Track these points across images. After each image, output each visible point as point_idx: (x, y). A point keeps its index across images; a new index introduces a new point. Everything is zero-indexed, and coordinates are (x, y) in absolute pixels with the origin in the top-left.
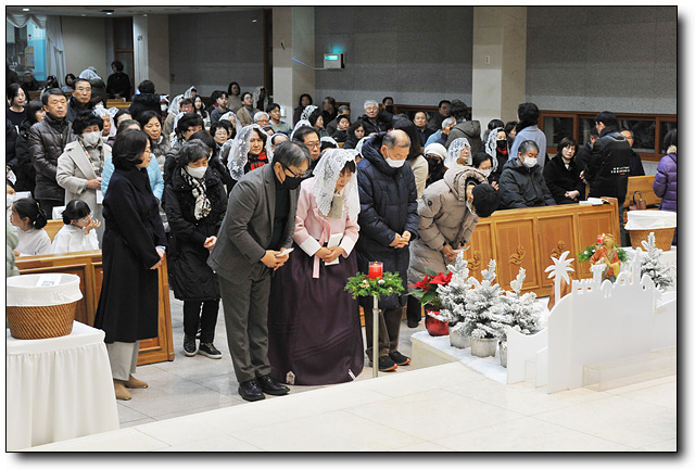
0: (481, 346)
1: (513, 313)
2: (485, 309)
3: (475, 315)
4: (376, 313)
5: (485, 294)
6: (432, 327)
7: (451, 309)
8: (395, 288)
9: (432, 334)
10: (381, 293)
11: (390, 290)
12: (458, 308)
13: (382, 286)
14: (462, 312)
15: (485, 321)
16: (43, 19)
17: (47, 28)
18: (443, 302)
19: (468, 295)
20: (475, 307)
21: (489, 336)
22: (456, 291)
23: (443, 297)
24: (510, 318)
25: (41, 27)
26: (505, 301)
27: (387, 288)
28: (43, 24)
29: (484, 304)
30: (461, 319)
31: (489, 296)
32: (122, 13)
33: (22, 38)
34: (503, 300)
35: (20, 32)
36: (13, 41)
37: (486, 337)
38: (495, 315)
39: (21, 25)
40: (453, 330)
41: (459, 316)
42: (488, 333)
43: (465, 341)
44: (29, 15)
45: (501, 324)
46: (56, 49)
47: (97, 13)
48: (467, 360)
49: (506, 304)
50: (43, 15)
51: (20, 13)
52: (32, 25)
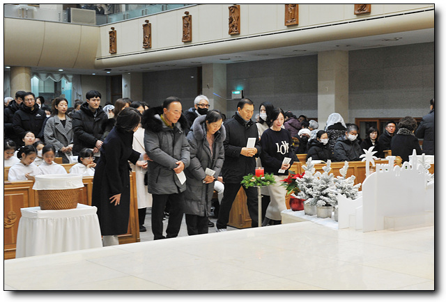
0: (323, 211)
2: (324, 189)
3: (319, 192)
5: (325, 180)
6: (294, 206)
7: (305, 192)
9: (294, 210)
12: (308, 191)
14: (311, 193)
15: (326, 195)
16: (70, 77)
17: (73, 81)
18: (300, 188)
19: (315, 180)
20: (318, 188)
21: (328, 205)
22: (308, 181)
23: (300, 185)
24: (340, 190)
25: (69, 81)
26: (337, 181)
28: (71, 80)
29: (324, 186)
30: (311, 196)
31: (327, 181)
32: (116, 71)
33: (58, 89)
34: (335, 181)
35: (57, 85)
36: (53, 92)
37: (326, 205)
38: (331, 190)
39: (57, 80)
40: (306, 202)
41: (309, 194)
42: (327, 203)
43: (314, 211)
44: (62, 75)
45: (334, 195)
46: (77, 94)
47: (101, 72)
48: (314, 220)
49: (337, 183)
50: (70, 74)
51: (57, 72)
52: (64, 80)
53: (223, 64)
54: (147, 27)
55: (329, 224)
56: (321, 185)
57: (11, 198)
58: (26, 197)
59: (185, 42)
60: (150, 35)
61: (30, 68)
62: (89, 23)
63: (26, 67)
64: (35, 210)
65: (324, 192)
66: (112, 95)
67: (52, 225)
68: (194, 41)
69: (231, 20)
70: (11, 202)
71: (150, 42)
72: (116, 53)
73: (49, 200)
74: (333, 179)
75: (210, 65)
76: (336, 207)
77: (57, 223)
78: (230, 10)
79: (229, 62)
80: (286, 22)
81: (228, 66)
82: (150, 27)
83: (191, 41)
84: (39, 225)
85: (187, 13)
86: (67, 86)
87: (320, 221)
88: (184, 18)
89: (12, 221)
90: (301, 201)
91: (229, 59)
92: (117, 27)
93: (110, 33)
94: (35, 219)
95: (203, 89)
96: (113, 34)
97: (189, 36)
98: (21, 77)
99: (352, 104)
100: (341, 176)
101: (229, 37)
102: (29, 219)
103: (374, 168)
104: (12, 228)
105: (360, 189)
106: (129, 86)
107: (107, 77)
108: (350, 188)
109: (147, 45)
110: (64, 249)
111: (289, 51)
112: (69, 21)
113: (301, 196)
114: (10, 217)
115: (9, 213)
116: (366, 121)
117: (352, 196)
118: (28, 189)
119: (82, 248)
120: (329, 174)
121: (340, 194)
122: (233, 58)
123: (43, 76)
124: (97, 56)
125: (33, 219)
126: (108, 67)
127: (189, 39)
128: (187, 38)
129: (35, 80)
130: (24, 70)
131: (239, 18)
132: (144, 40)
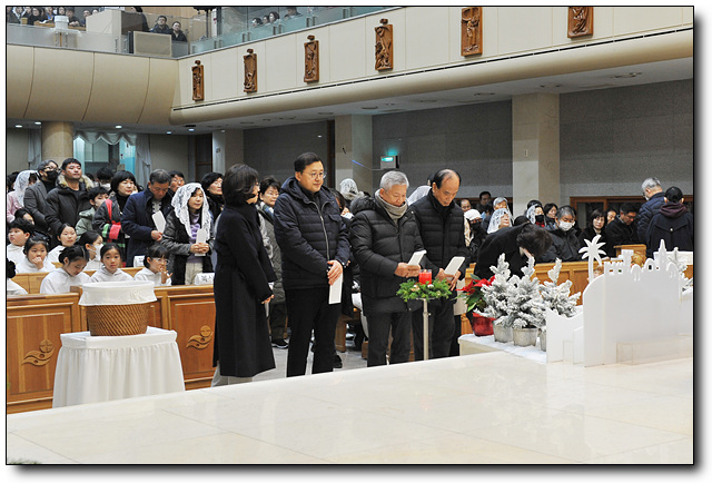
0: (523, 336)
1: (551, 300)
2: (524, 301)
3: (516, 307)
4: (426, 316)
5: (525, 287)
6: (478, 328)
7: (494, 306)
8: (443, 291)
9: (478, 335)
10: (430, 296)
11: (439, 293)
12: (500, 304)
13: (431, 289)
14: (504, 307)
15: (527, 311)
16: (133, 138)
17: (137, 144)
18: (487, 300)
19: (511, 288)
20: (516, 299)
21: (530, 326)
22: (499, 289)
23: (487, 297)
24: (548, 303)
26: (544, 289)
27: (435, 291)
28: (134, 142)
29: (524, 297)
30: (504, 313)
31: (529, 290)
32: (202, 128)
33: (114, 157)
34: (541, 290)
35: (113, 150)
36: (107, 160)
37: (527, 327)
38: (535, 303)
39: (113, 143)
40: (496, 322)
41: (501, 310)
42: (529, 322)
43: (509, 335)
44: (121, 134)
45: (540, 311)
46: (144, 164)
47: (181, 129)
48: (510, 349)
49: (544, 293)
50: (133, 133)
51: (114, 130)
52: (123, 142)
53: (366, 116)
54: (250, 59)
55: (532, 355)
56: (519, 296)
57: (45, 321)
58: (67, 318)
59: (308, 82)
60: (255, 72)
61: (72, 124)
62: (161, 54)
63: (65, 123)
64: (83, 336)
65: (525, 306)
66: (197, 165)
67: (108, 359)
68: (323, 80)
69: (379, 47)
70: (45, 325)
71: (255, 82)
72: (203, 99)
73: (102, 321)
74: (537, 286)
75: (347, 117)
76: (543, 328)
77: (116, 356)
78: (378, 33)
79: (375, 112)
80: (463, 50)
81: (375, 118)
82: (255, 60)
83: (317, 81)
84: (89, 359)
85: (311, 38)
86: (128, 151)
87: (519, 351)
88: (306, 45)
89: (47, 356)
90: (488, 321)
91: (377, 108)
92: (204, 60)
93: (194, 69)
94: (82, 350)
95: (336, 155)
96: (198, 71)
97: (314, 72)
98: (58, 138)
99: (565, 176)
100: (550, 281)
101: (376, 73)
102: (74, 350)
103: (601, 270)
104: (47, 366)
105: (580, 302)
106: (223, 151)
107: (190, 136)
108: (563, 300)
109: (251, 87)
110: (127, 395)
111: (468, 94)
112: (131, 51)
113: (489, 312)
114: (43, 349)
115: (43, 343)
116: (588, 201)
117: (568, 312)
118: (70, 306)
119: (154, 392)
120: (531, 279)
121: (548, 309)
122: (383, 107)
123: (91, 136)
124: (175, 105)
125: (79, 350)
126: (190, 122)
127: (315, 78)
128: (312, 76)
129: (79, 142)
130: (62, 127)
131: (391, 44)
132: (246, 79)
